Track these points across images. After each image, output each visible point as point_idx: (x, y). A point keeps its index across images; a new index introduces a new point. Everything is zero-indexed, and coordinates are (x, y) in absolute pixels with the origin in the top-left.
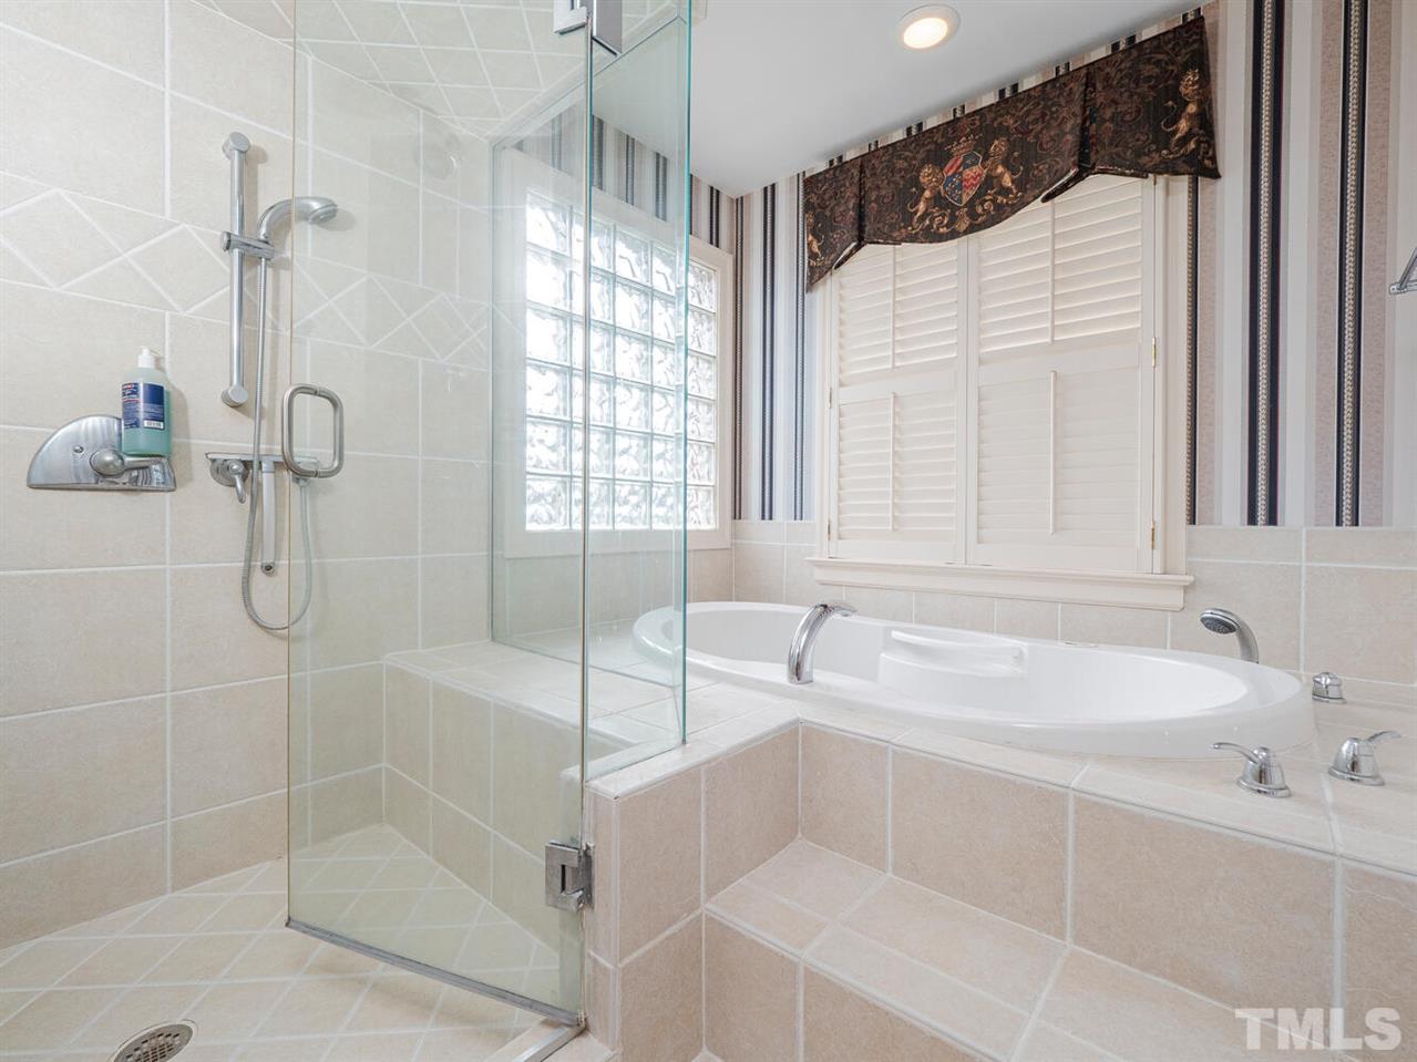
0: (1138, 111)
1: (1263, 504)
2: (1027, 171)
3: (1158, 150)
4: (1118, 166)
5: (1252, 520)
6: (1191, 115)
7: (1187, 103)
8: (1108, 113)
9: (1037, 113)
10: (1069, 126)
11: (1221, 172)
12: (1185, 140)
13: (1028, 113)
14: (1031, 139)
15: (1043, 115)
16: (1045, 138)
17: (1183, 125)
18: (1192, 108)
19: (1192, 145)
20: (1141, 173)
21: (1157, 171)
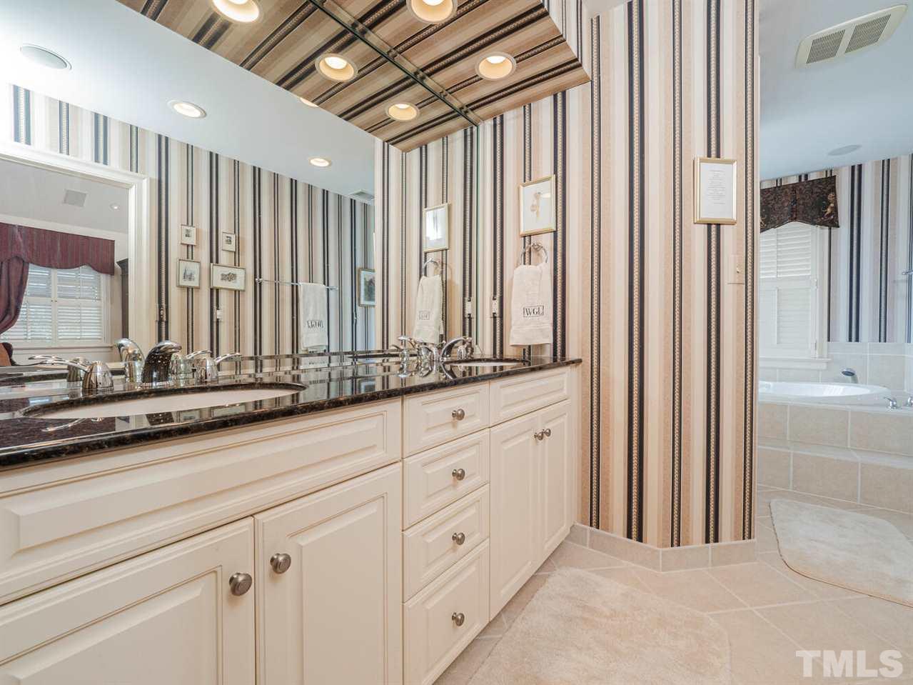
0: (813, 204)
1: (854, 334)
2: (768, 217)
3: (820, 218)
4: (805, 220)
5: (850, 340)
6: (832, 207)
7: (830, 203)
8: (801, 202)
9: (772, 197)
10: (786, 204)
11: (840, 224)
12: (829, 215)
13: (769, 197)
14: (770, 206)
15: (775, 198)
16: (776, 206)
17: (829, 210)
18: (832, 205)
19: (832, 217)
20: (814, 224)
21: (819, 224)
